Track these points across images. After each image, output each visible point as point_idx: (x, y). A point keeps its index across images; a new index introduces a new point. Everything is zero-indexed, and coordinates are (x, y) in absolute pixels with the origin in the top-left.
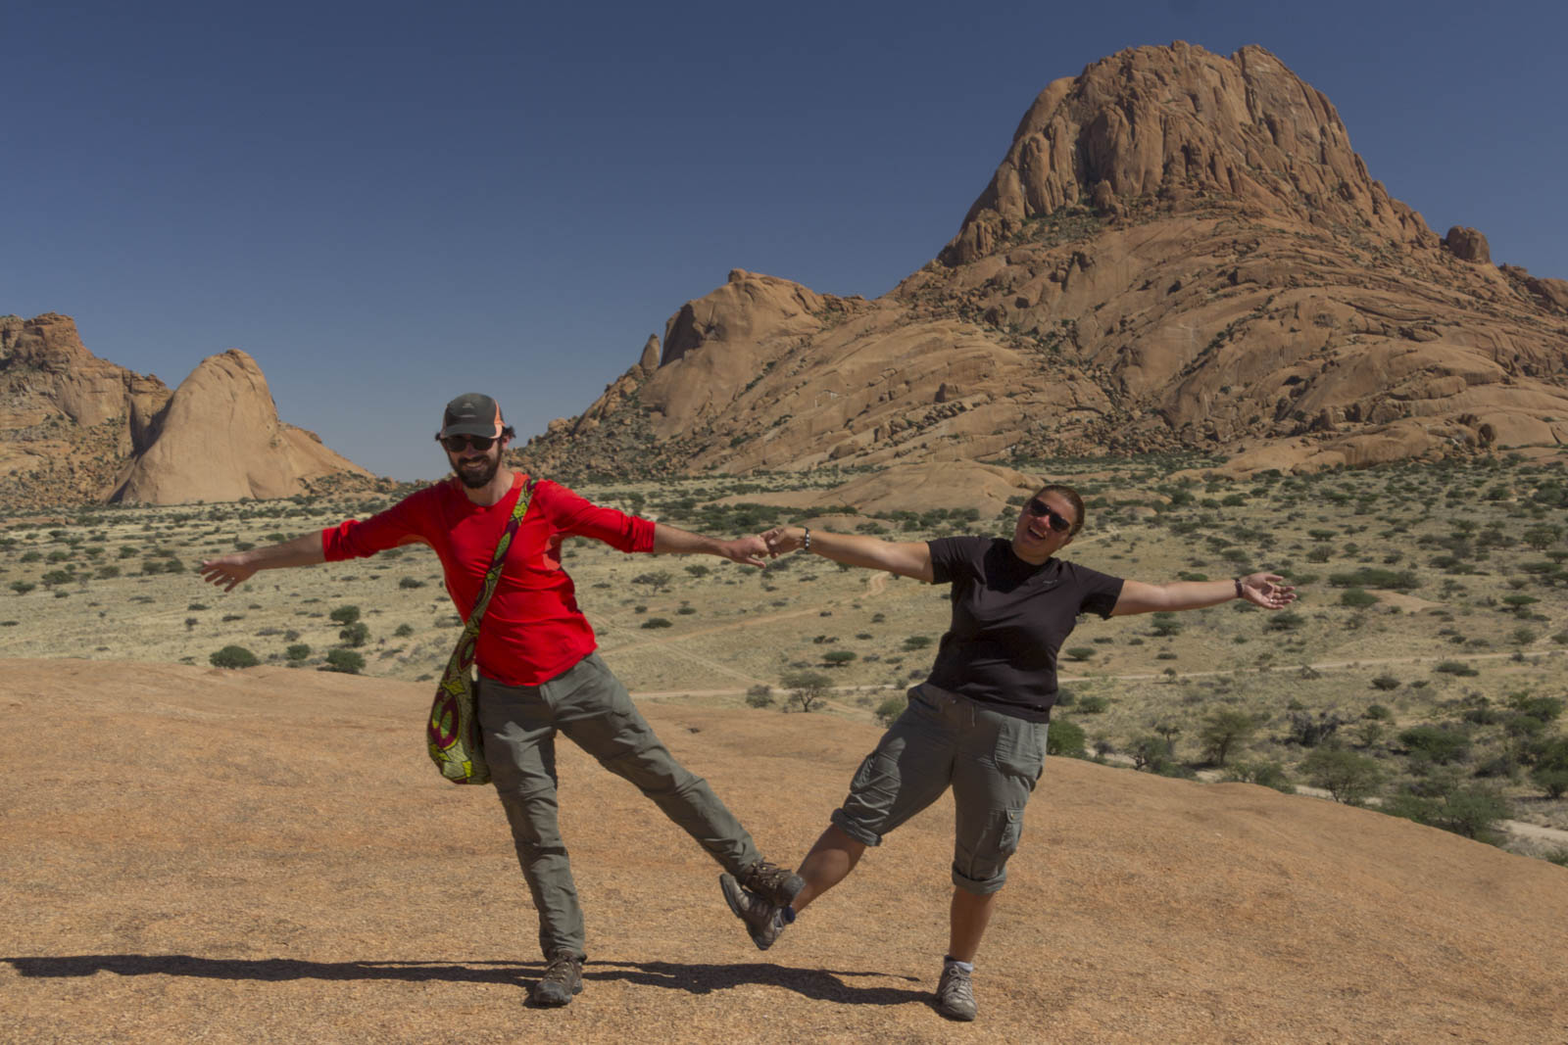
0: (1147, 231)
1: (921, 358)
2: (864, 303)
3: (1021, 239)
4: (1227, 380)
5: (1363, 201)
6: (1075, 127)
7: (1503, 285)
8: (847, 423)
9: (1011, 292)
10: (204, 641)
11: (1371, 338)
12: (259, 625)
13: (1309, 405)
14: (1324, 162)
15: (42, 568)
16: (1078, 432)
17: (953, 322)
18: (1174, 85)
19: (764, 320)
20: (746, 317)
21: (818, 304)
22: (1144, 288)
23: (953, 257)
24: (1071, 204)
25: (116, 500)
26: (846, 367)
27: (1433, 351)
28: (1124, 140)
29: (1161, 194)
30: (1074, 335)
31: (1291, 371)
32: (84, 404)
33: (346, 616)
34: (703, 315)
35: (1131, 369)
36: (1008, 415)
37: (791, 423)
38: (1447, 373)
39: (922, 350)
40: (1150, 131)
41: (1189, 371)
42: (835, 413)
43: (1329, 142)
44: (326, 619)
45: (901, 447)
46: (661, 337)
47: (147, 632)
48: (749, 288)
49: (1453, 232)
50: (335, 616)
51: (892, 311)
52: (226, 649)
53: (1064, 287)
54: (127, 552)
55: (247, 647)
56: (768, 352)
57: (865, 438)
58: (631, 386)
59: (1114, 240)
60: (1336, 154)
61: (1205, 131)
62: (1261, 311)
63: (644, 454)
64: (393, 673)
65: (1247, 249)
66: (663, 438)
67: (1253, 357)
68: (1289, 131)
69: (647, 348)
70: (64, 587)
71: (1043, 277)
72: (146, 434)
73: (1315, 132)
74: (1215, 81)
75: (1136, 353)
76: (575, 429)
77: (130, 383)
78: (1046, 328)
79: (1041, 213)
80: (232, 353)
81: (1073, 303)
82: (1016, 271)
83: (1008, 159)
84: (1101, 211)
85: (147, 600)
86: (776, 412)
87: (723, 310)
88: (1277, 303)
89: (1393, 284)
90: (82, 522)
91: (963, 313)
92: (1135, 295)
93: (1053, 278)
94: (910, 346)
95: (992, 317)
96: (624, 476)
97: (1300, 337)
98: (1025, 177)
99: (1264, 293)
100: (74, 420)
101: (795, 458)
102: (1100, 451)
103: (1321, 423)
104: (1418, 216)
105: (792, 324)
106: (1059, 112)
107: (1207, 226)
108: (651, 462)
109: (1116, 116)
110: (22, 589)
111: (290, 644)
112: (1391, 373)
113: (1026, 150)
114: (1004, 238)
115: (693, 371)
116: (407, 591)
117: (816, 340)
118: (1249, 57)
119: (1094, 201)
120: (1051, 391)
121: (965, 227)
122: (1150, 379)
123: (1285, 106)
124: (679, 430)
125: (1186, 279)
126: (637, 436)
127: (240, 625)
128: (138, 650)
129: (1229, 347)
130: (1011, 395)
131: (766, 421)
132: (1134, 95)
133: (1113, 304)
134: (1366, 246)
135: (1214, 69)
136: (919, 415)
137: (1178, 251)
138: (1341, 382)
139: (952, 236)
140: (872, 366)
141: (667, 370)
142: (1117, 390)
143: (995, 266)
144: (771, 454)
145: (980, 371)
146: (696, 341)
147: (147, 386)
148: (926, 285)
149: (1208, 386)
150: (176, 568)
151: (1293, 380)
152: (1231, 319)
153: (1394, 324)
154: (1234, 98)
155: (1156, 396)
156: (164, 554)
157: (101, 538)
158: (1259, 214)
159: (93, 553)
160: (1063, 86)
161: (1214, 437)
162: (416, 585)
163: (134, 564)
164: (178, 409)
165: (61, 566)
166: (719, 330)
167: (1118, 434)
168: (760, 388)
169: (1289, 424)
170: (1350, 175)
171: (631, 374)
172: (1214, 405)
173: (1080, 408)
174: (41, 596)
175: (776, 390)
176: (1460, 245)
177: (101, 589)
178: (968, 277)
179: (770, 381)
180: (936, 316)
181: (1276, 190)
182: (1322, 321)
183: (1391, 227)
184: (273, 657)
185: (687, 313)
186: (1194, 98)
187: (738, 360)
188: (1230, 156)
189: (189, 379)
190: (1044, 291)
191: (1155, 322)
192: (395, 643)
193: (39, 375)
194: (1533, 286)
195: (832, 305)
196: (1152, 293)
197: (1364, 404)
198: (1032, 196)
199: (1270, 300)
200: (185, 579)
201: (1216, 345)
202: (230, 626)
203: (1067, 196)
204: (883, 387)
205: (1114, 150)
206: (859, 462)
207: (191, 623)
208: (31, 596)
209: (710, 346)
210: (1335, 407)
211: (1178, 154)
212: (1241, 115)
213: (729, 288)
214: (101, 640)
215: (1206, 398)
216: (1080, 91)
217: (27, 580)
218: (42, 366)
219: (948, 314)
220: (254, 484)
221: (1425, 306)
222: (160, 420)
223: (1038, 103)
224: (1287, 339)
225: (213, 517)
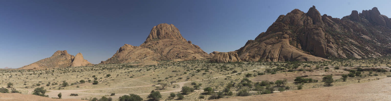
0: (163, 40)
1: (143, 52)
2: (137, 47)
3: (152, 41)
4: (171, 54)
5: (181, 38)
6: (156, 31)
7: (193, 46)
8: (136, 58)
9: (151, 46)
10: (79, 79)
11: (183, 50)
12: (84, 77)
13: (179, 56)
14: (178, 34)
15: (63, 71)
16: (158, 59)
17: (146, 48)
18: (165, 27)
19: (128, 48)
20: (126, 48)
21: (133, 47)
22: (164, 45)
23: (146, 42)
24: (156, 38)
25: (70, 66)
26: (136, 53)
27: (189, 51)
28: (161, 32)
29: (164, 37)
30: (157, 49)
31: (177, 53)
32: (67, 58)
33: (94, 76)
34: (122, 48)
35: (163, 53)
36: (151, 57)
37: (131, 58)
38: (190, 53)
39: (143, 51)
40: (163, 31)
41: (168, 53)
42: (135, 57)
43: (178, 33)
44: (92, 77)
45: (142, 60)
46: (118, 50)
47: (73, 78)
48: (127, 45)
49: (189, 41)
50: (93, 76)
51: (140, 48)
52: (81, 80)
53: (156, 45)
54: (71, 70)
55: (83, 80)
56: (129, 51)
57: (138, 59)
58: (116, 55)
59: (161, 41)
60: (179, 34)
61: (168, 32)
62: (174, 47)
63: (117, 61)
64: (102, 83)
65: (173, 42)
66: (119, 60)
67: (173, 51)
68: (175, 32)
69: (117, 51)
70: (65, 73)
71: (154, 44)
72: (73, 60)
73: (177, 32)
74: (169, 27)
75: (163, 51)
76: (111, 59)
77: (71, 56)
78: (155, 49)
79: (154, 38)
80: (80, 53)
81: (157, 47)
82: (151, 44)
83: (150, 33)
84: (159, 38)
85: (72, 75)
86: (130, 57)
87: (124, 48)
88: (175, 47)
89: (185, 45)
90: (67, 68)
91: (147, 48)
92: (163, 46)
93: (155, 44)
94: (142, 51)
95: (150, 48)
96: (115, 63)
97: (177, 50)
98: (152, 35)
99: (174, 46)
100: (67, 59)
101: (132, 61)
102: (160, 60)
103: (180, 57)
104: (186, 40)
105: (131, 49)
106: (155, 29)
107: (169, 40)
108: (118, 62)
109: (160, 30)
110: (61, 73)
111: (88, 80)
112: (186, 53)
113: (152, 33)
114: (150, 41)
115: (122, 53)
116: (99, 74)
117: (133, 50)
118: (171, 25)
119: (158, 37)
120: (155, 55)
121: (146, 40)
122: (165, 53)
123: (175, 29)
124: (120, 59)
125: (167, 44)
126: (116, 60)
127: (82, 77)
128: (72, 80)
129: (171, 51)
130: (152, 55)
131: (129, 58)
132: (162, 28)
133: (161, 47)
134: (182, 42)
135: (168, 26)
136: (143, 57)
137: (166, 42)
138: (182, 54)
139: (145, 41)
140: (139, 53)
141: (119, 53)
142: (161, 54)
143: (150, 43)
144: (129, 61)
145: (149, 53)
146: (122, 51)
147: (73, 56)
148: (143, 45)
149: (170, 54)
150: (75, 71)
151: (177, 54)
152: (171, 48)
153: (185, 49)
154: (170, 28)
155: (165, 55)
156: (74, 70)
157: (69, 69)
158: (173, 39)
159: (68, 70)
160: (155, 27)
161: (170, 59)
162: (100, 73)
163: (71, 71)
164: (75, 58)
165: (65, 71)
166: (124, 50)
167: (162, 59)
168: (128, 55)
169: (177, 57)
170: (180, 36)
171: (116, 54)
172: (170, 56)
173: (158, 56)
174: (63, 74)
175: (130, 55)
176: (189, 42)
177: (68, 73)
178: (147, 44)
179: (129, 54)
180: (144, 48)
181: (174, 37)
182: (179, 48)
183: (184, 41)
184: (87, 81)
185: (121, 48)
186: (167, 28)
187: (126, 52)
188: (170, 34)
189: (76, 55)
190: (154, 45)
191: (165, 48)
192: (101, 80)
193: (64, 56)
194: (195, 46)
195: (134, 47)
196: (164, 46)
197: (184, 56)
198: (153, 37)
199: (175, 46)
200: (76, 72)
201: (170, 50)
202: (81, 77)
203: (156, 37)
204: (140, 54)
205: (160, 33)
206: (138, 62)
207: (77, 77)
208: (62, 74)
209: (123, 51)
210: (181, 56)
211: (166, 33)
212: (171, 30)
213: (125, 46)
214: (68, 79)
215: (170, 55)
216: (157, 27)
217: (62, 72)
218: (64, 55)
219: (145, 48)
220: (82, 65)
221: (187, 47)
222: (74, 59)
223: (153, 28)
224: (176, 50)
225: (79, 67)
